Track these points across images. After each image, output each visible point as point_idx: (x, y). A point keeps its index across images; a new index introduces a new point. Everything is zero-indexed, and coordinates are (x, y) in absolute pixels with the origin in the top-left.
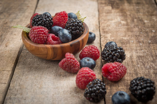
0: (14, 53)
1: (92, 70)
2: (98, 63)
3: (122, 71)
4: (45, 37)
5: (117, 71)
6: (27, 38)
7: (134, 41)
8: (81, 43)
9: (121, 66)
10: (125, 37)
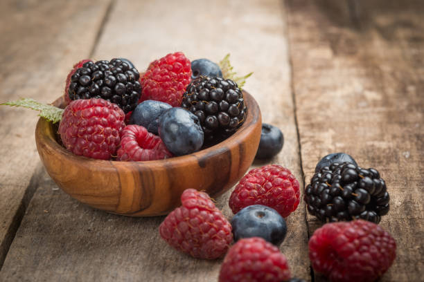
0: (10, 195)
1: (275, 249)
2: (294, 224)
3: (383, 250)
4: (111, 136)
5: (365, 251)
6: (54, 141)
7: (413, 154)
8: (235, 156)
9: (377, 233)
10: (382, 140)
